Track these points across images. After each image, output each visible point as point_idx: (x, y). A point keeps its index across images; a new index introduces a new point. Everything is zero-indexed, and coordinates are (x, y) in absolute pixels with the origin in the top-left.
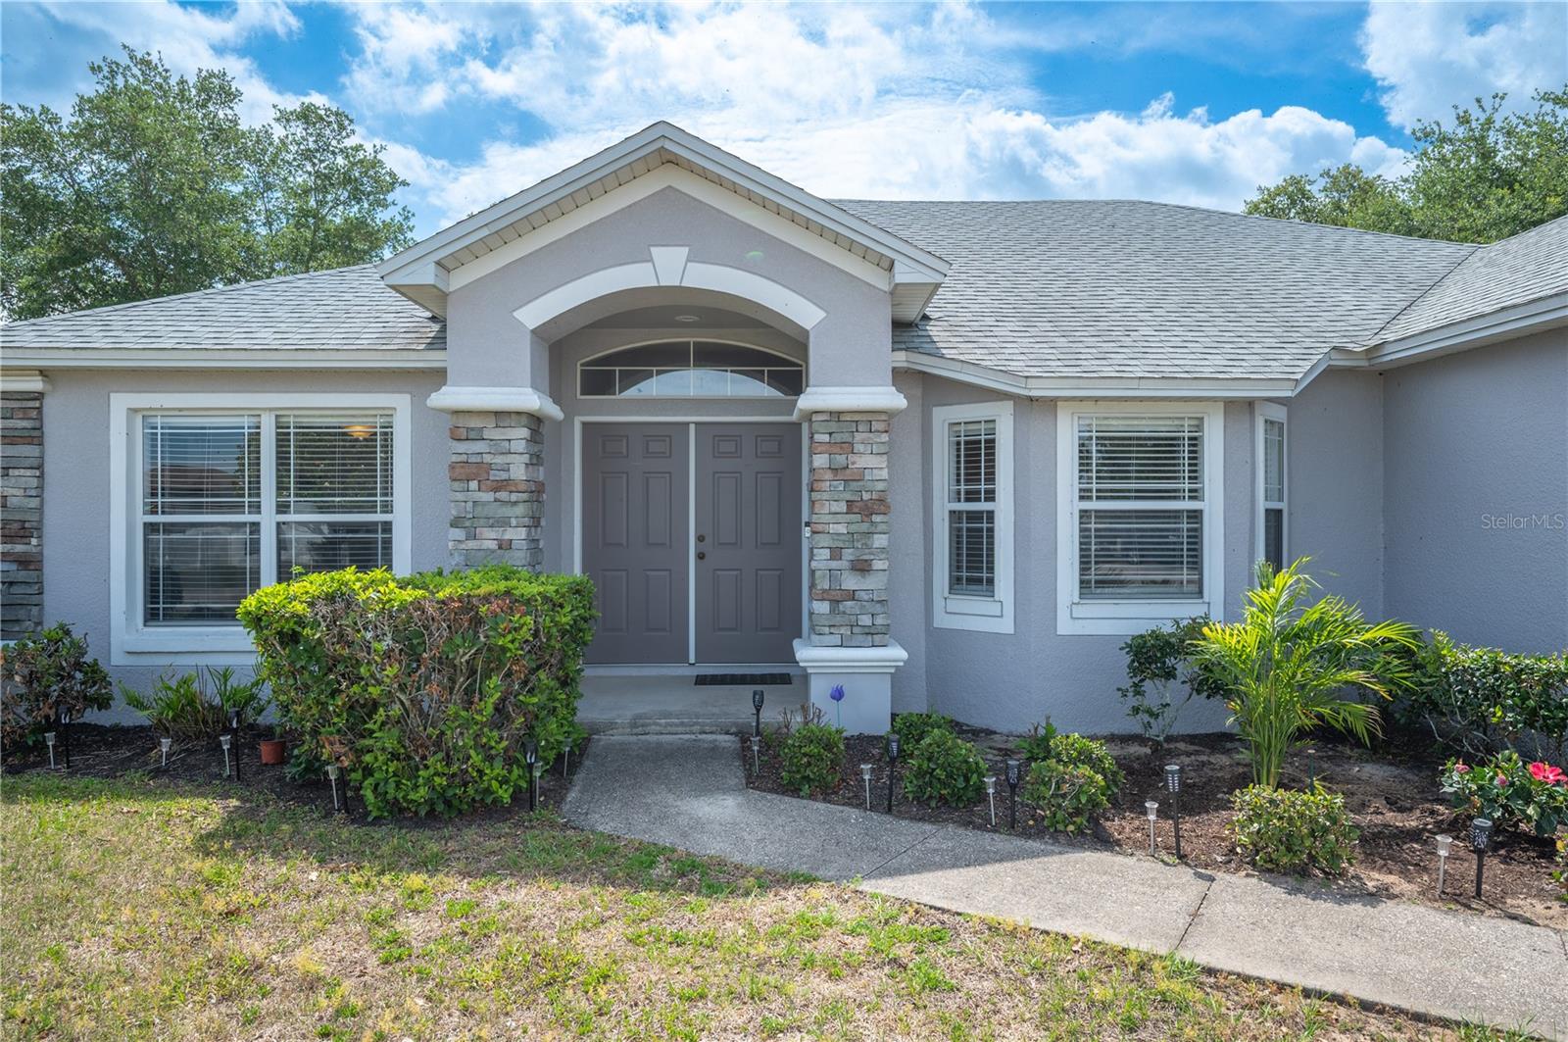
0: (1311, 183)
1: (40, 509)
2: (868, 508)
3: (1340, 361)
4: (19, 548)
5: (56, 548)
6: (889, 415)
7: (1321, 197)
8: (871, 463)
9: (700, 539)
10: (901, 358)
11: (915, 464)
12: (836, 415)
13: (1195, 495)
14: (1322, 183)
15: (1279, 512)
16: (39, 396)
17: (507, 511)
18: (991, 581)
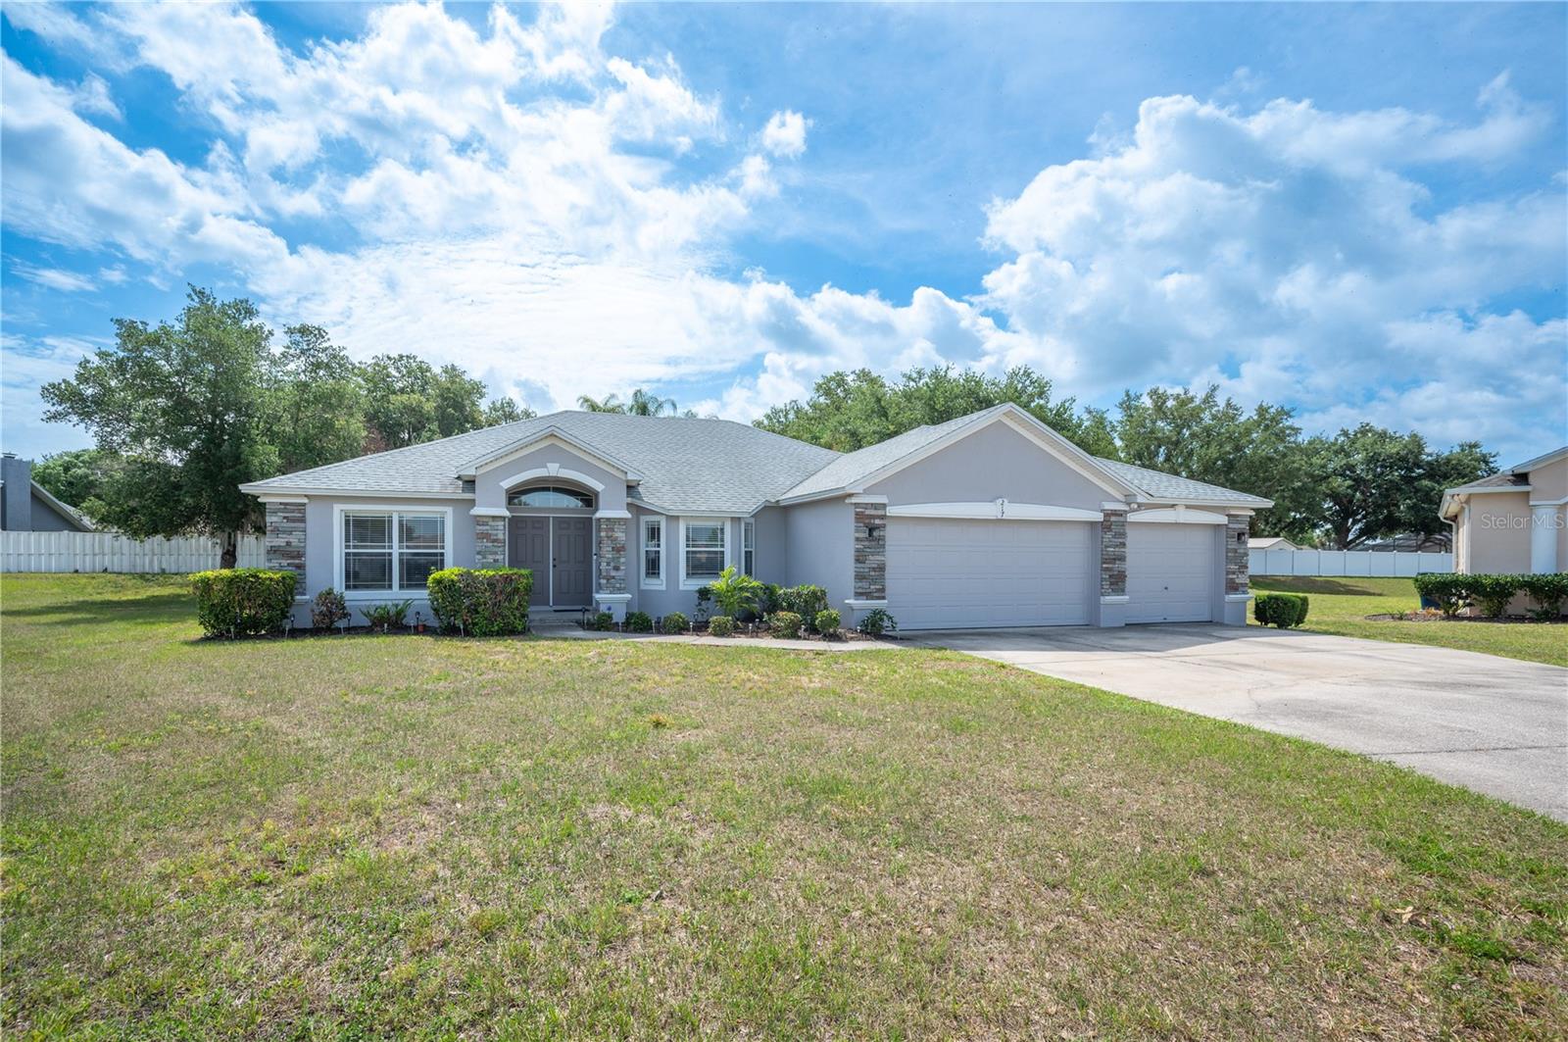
0: (847, 376)
1: (305, 547)
2: (619, 550)
3: (768, 504)
4: (297, 561)
5: (311, 561)
6: (625, 520)
7: (852, 384)
8: (620, 535)
9: (554, 560)
10: (629, 500)
11: (634, 536)
12: (608, 519)
13: (722, 546)
14: (852, 377)
15: (751, 552)
16: (304, 505)
17: (496, 549)
18: (659, 573)
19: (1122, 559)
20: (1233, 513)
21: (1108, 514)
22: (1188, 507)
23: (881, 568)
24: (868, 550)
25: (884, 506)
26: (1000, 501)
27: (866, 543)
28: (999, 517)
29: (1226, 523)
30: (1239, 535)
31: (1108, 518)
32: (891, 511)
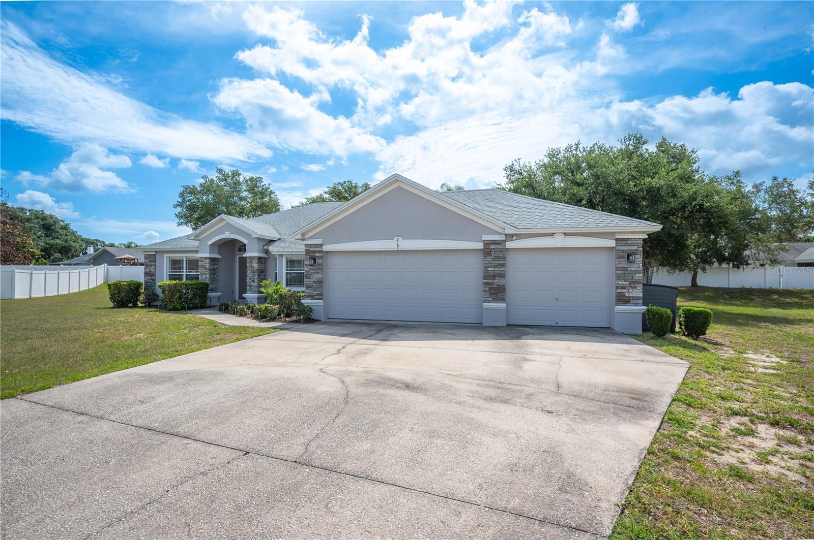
4: (153, 278)
12: (250, 257)
16: (155, 255)
19: (503, 276)
20: (618, 237)
21: (487, 244)
22: (566, 234)
23: (320, 282)
24: (312, 271)
25: (321, 245)
26: (396, 239)
27: (311, 267)
28: (396, 249)
29: (614, 246)
30: (628, 255)
31: (488, 246)
32: (326, 248)
